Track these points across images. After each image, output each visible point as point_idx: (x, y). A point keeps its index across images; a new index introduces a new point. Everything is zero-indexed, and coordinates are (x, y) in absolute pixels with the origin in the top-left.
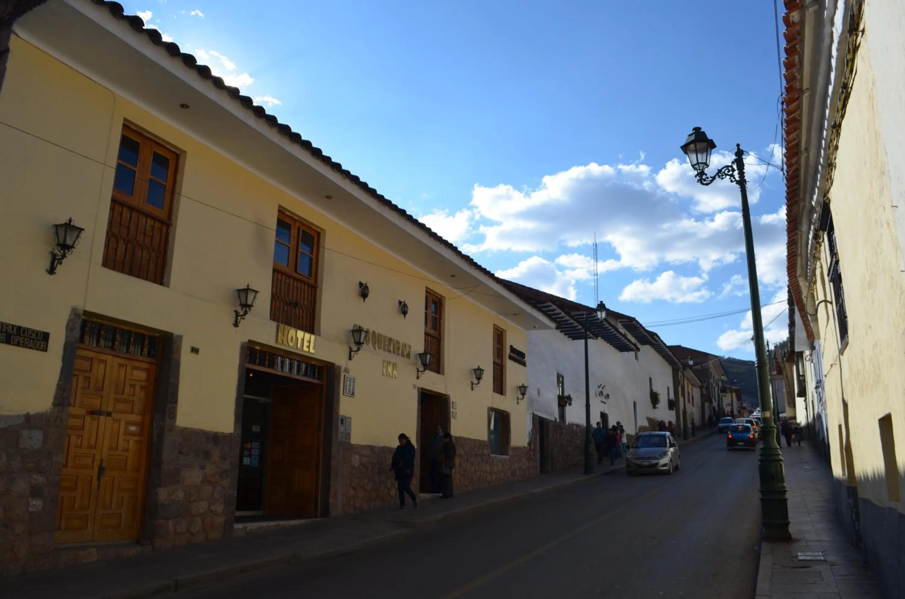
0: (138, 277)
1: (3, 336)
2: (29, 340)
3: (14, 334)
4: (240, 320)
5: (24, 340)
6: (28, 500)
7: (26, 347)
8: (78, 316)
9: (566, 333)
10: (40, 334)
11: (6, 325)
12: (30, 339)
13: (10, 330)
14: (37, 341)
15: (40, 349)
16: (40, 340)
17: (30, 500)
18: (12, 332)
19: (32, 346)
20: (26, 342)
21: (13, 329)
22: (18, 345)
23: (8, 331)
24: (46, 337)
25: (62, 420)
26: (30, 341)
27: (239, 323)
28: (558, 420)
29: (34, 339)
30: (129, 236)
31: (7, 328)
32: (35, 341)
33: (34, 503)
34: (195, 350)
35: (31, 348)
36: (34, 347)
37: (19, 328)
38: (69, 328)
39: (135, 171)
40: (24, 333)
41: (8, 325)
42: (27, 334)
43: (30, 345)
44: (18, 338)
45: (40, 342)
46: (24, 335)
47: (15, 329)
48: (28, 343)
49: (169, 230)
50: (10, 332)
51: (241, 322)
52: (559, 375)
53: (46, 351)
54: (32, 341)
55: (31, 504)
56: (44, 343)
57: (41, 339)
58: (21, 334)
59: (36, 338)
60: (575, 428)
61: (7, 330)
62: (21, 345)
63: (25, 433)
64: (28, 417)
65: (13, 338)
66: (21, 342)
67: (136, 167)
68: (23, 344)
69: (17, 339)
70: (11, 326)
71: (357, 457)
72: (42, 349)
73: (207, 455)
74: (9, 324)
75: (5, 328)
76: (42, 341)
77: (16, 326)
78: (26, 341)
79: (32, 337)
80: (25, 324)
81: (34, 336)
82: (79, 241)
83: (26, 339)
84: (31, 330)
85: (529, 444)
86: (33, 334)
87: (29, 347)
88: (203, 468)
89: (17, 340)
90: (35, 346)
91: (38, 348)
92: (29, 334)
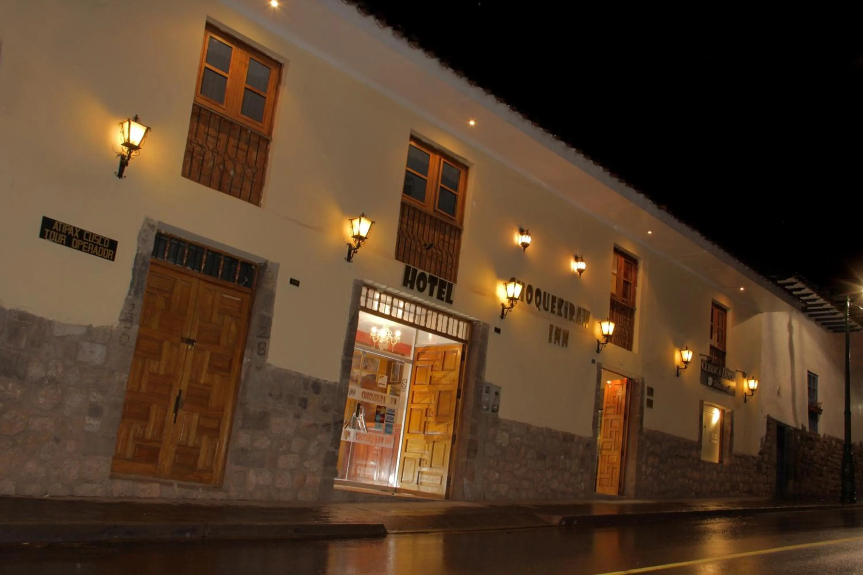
0: (230, 193)
1: (63, 237)
2: (93, 245)
3: (76, 237)
4: (353, 253)
5: (87, 245)
6: (84, 418)
7: (90, 253)
8: (152, 227)
9: (822, 322)
10: (107, 241)
11: (67, 225)
12: (95, 245)
13: (71, 232)
14: (103, 249)
15: (106, 257)
16: (107, 248)
17: (86, 418)
18: (74, 235)
19: (97, 252)
20: (89, 248)
21: (74, 232)
22: (80, 249)
23: (69, 233)
24: (113, 245)
25: (129, 338)
26: (94, 247)
27: (352, 257)
28: (807, 429)
29: (99, 246)
30: (218, 148)
31: (69, 229)
32: (100, 248)
33: (91, 422)
34: (294, 282)
35: (95, 254)
36: (99, 255)
37: (82, 232)
38: (142, 239)
39: (226, 78)
40: (87, 237)
41: (69, 227)
42: (91, 239)
43: (94, 252)
44: (81, 242)
45: (106, 249)
46: (87, 240)
47: (77, 231)
48: (92, 248)
49: (268, 147)
50: (71, 234)
51: (354, 256)
52: (810, 374)
53: (113, 260)
54: (96, 247)
55: (88, 423)
56: (110, 250)
57: (107, 246)
58: (84, 239)
59: (102, 245)
60: (834, 443)
61: (67, 232)
62: (83, 249)
63: (86, 345)
64: (90, 330)
65: (75, 242)
66: (84, 246)
67: (228, 73)
68: (86, 249)
69: (79, 242)
70: (72, 228)
71: (506, 435)
72: (108, 258)
73: (304, 403)
74: (71, 226)
75: (66, 229)
76: (109, 248)
77: (78, 229)
78: (89, 246)
79: (97, 243)
80: (88, 228)
81: (99, 242)
82: (145, 141)
83: (90, 244)
84: (96, 236)
85: (761, 453)
86: (97, 239)
87: (93, 253)
88: (297, 416)
89: (79, 244)
90: (101, 254)
91: (104, 256)
92: (93, 239)
